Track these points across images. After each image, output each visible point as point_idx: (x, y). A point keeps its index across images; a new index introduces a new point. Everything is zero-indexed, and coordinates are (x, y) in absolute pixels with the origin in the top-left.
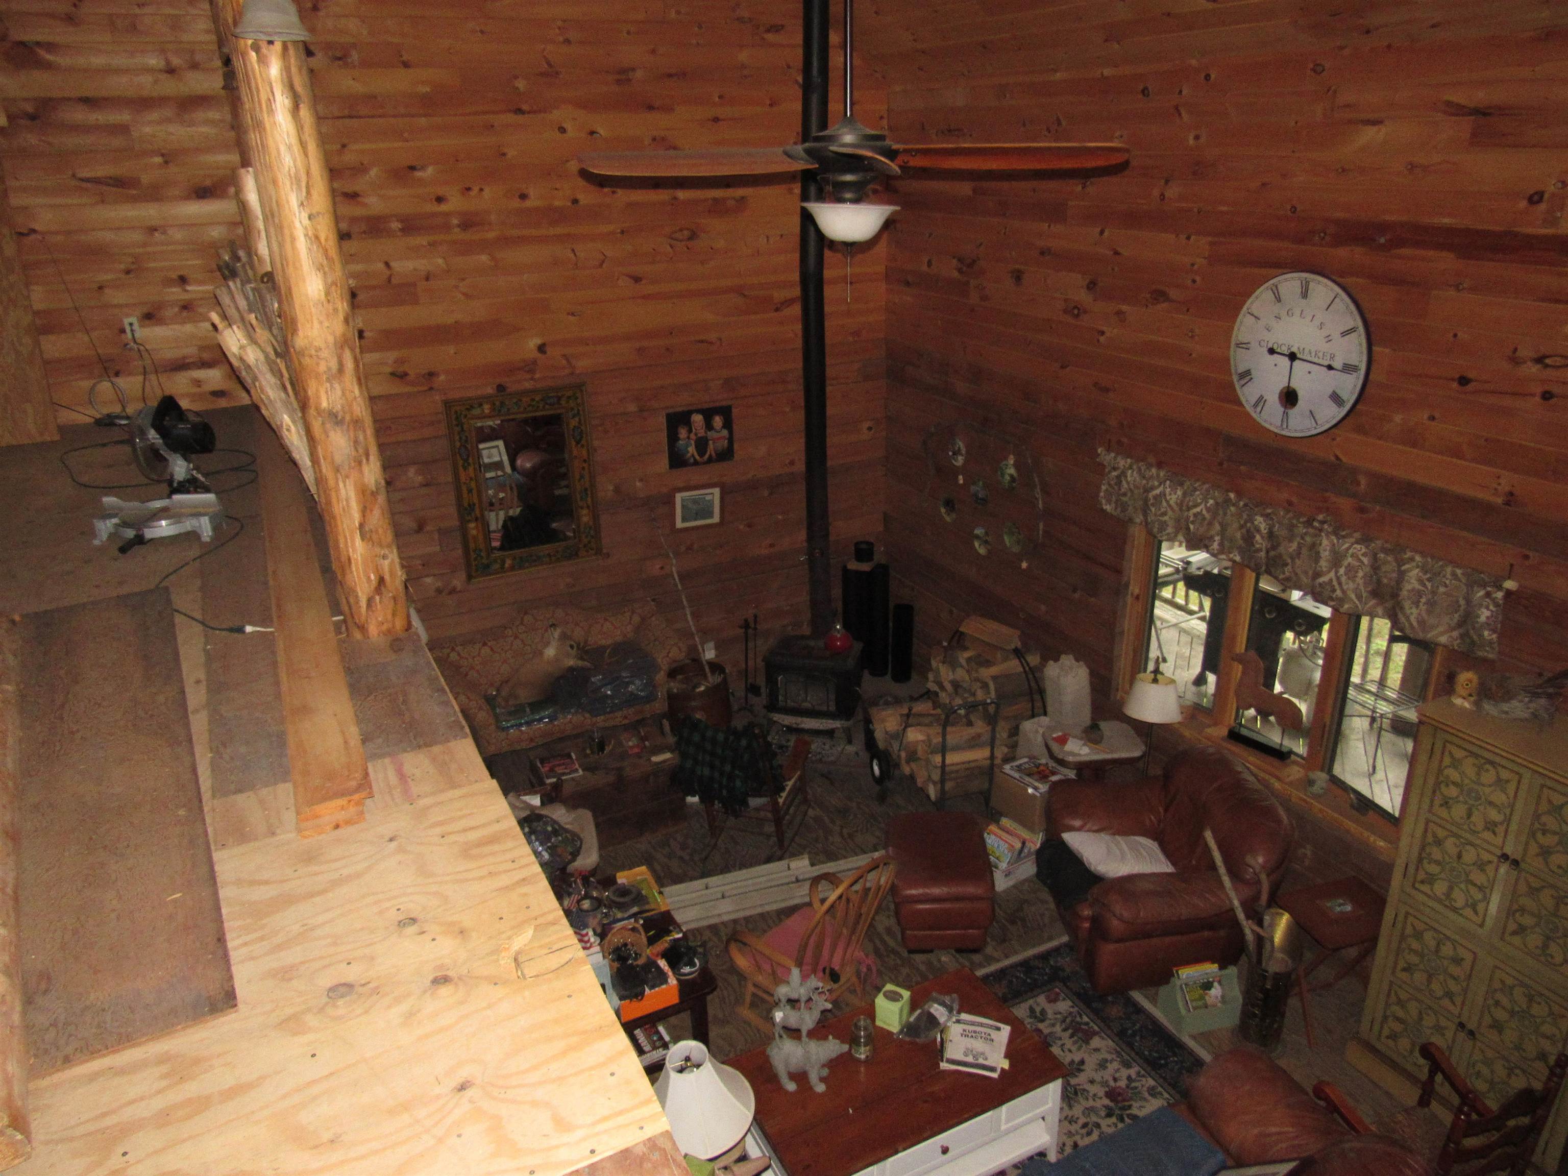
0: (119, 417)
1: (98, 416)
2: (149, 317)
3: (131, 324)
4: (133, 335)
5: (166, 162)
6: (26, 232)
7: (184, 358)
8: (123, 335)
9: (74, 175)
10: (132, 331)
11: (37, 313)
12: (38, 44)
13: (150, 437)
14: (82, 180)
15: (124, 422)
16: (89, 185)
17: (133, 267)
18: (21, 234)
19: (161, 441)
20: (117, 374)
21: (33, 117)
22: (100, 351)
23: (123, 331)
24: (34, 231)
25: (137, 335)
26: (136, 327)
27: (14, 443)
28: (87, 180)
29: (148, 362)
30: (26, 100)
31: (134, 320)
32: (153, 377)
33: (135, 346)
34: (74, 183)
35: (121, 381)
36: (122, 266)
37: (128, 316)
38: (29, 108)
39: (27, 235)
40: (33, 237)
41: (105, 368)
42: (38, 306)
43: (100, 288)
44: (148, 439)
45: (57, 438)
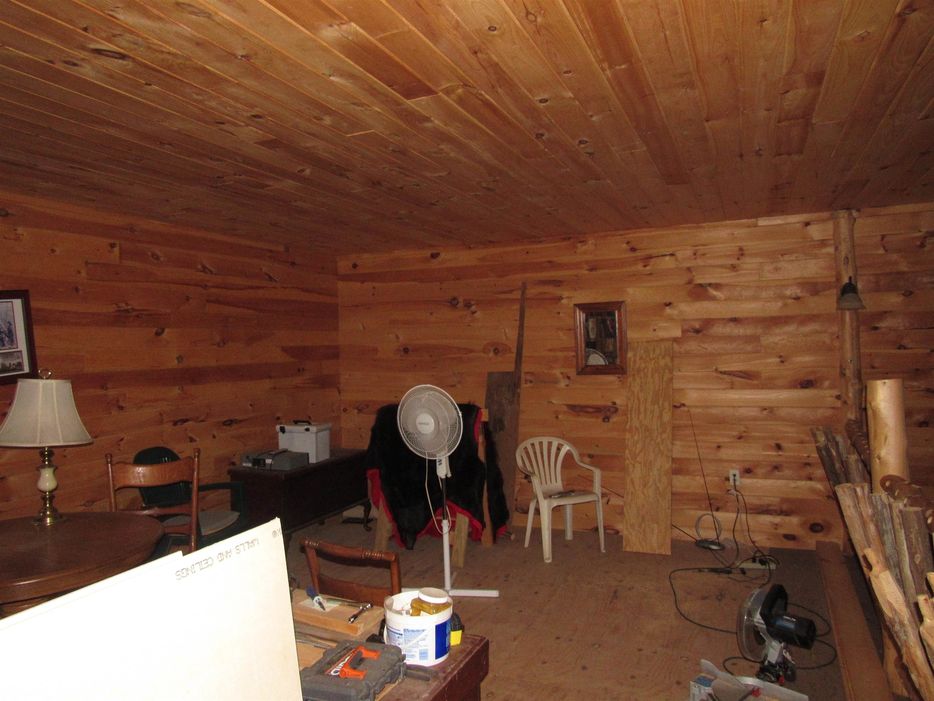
0: (713, 543)
1: (698, 539)
2: (748, 471)
3: (734, 475)
4: (735, 483)
5: (782, 362)
6: (678, 405)
7: (768, 505)
8: (727, 483)
9: (716, 370)
10: (735, 480)
11: (674, 460)
12: (710, 285)
13: (755, 620)
14: (721, 372)
15: (714, 547)
16: (725, 376)
17: (744, 434)
18: (675, 407)
19: (765, 627)
20: (718, 509)
21: (698, 331)
22: (709, 492)
23: (727, 479)
24: (684, 405)
25: (737, 483)
26: (737, 478)
27: (641, 550)
28: (725, 373)
29: (742, 504)
30: (695, 320)
31: (737, 472)
32: (744, 516)
33: (735, 493)
34: (715, 374)
35: (719, 515)
36: (736, 433)
37: (733, 468)
38: (697, 325)
39: (679, 407)
40: (683, 408)
41: (710, 504)
42: (676, 455)
43: (719, 447)
44: (753, 621)
45: (669, 553)
